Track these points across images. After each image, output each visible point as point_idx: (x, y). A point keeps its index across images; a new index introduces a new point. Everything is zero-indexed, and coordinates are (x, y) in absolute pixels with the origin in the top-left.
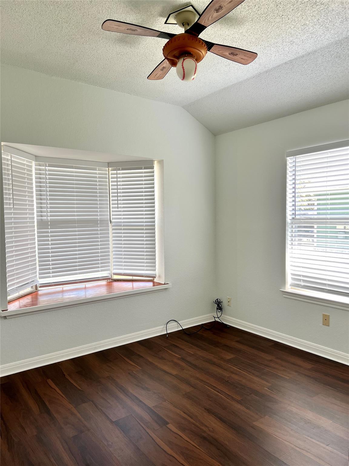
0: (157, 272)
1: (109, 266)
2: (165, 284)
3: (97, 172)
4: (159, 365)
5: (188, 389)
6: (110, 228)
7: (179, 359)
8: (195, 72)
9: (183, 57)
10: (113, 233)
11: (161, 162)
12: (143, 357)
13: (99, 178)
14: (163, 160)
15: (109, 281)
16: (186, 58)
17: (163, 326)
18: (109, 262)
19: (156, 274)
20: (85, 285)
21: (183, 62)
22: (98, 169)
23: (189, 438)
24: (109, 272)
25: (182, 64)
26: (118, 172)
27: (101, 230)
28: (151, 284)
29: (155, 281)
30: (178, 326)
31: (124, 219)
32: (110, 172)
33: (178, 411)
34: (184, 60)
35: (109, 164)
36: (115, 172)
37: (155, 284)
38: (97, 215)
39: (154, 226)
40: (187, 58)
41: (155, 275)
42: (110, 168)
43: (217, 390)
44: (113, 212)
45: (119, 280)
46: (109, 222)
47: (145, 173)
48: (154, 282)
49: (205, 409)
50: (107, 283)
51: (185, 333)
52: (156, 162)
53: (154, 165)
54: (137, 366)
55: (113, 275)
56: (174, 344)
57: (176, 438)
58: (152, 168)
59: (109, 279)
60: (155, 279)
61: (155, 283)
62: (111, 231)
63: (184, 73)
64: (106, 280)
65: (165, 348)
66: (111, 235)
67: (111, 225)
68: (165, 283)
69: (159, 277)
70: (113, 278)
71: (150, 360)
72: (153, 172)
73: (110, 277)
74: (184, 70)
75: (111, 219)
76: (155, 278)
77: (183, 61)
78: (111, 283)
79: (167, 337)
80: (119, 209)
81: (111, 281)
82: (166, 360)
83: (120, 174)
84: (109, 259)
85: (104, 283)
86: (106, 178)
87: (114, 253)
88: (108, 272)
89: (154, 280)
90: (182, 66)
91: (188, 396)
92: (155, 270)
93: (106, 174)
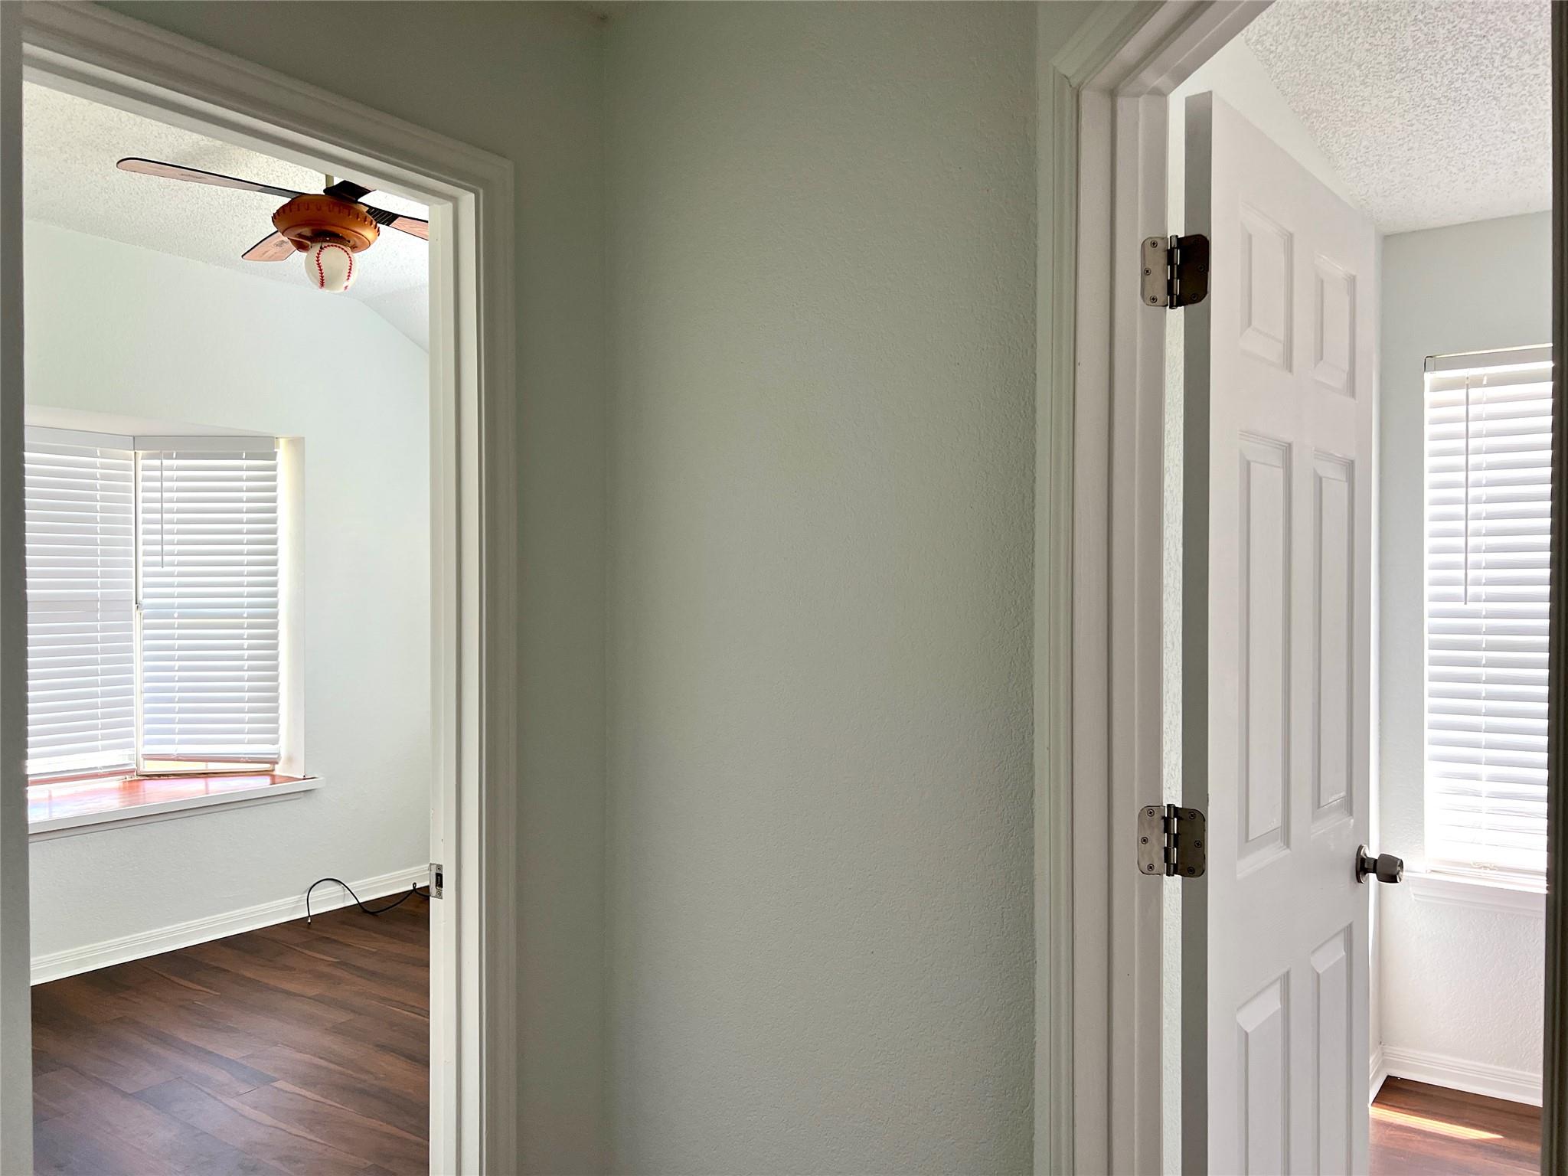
0: (282, 748)
1: (129, 735)
2: (304, 779)
3: (98, 461)
4: (272, 982)
5: (342, 1017)
6: (137, 622)
7: (331, 964)
8: (349, 276)
9: (319, 241)
10: (146, 638)
11: (297, 443)
12: (229, 971)
13: (104, 477)
14: (303, 438)
15: (128, 779)
16: (326, 244)
17: (299, 896)
18: (130, 724)
19: (279, 754)
20: (50, 792)
21: (319, 254)
22: (100, 452)
23: (322, 1096)
24: (132, 753)
25: (318, 257)
26: (166, 462)
27: (104, 629)
28: (265, 782)
29: (275, 773)
30: (345, 895)
31: (180, 596)
32: (141, 463)
33: (307, 1057)
34: (321, 248)
35: (137, 441)
36: (157, 462)
37: (277, 780)
38: (94, 586)
39: (275, 616)
40: (328, 246)
41: (276, 756)
42: (140, 453)
43: (416, 1010)
44: (145, 575)
45: (163, 775)
46: (134, 606)
47: (249, 469)
48: (273, 777)
49: (378, 1046)
50: (122, 784)
51: (365, 911)
52: (282, 442)
53: (278, 448)
54: (208, 990)
55: (142, 759)
56: (324, 937)
57: (291, 1099)
58: (273, 456)
59: (131, 772)
60: (276, 766)
61: (276, 778)
62: (137, 633)
63: (322, 277)
64: (123, 777)
65: (298, 946)
66: (137, 644)
67: (138, 615)
68: (306, 777)
69: (290, 759)
70: (141, 767)
71: (248, 974)
72: (274, 468)
73: (134, 767)
74: (321, 270)
75: (140, 598)
76: (277, 763)
77: (320, 251)
78: (135, 784)
79: (309, 923)
80: (167, 569)
81: (136, 779)
82: (295, 969)
83: (171, 469)
84: (130, 714)
85: (115, 783)
86: (126, 479)
87: (146, 695)
88: (127, 751)
89: (273, 770)
90: (318, 261)
91: (337, 1030)
92: (275, 742)
93: (126, 468)
